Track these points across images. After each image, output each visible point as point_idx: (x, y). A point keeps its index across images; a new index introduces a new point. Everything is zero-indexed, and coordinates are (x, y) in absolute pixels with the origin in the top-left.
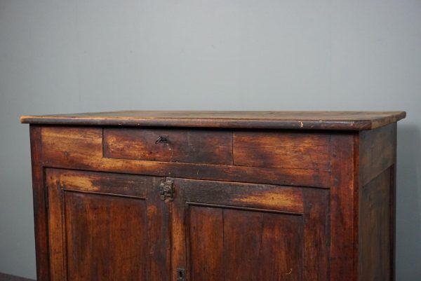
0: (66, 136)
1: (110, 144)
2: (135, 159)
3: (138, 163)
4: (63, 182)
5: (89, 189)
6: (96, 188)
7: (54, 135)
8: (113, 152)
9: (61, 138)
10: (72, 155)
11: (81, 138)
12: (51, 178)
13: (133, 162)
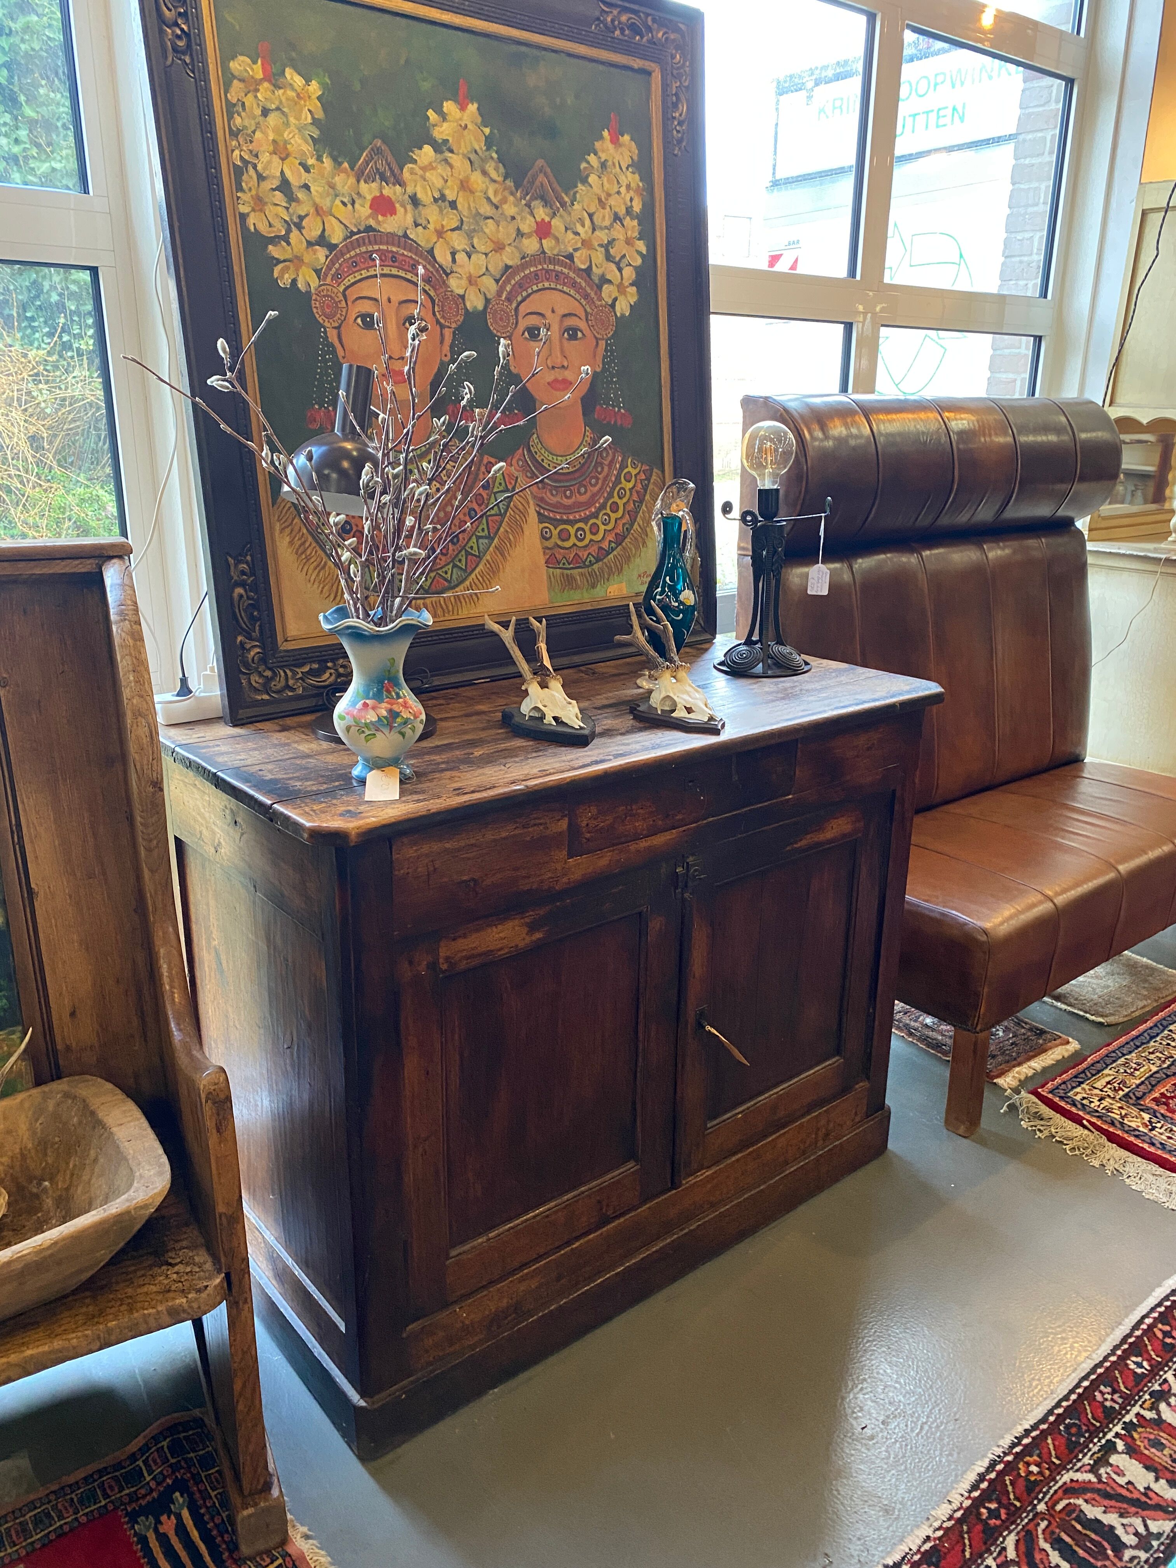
0: (473, 841)
1: (584, 824)
2: (637, 838)
3: (643, 844)
4: (447, 959)
5: (521, 945)
6: (538, 935)
7: (436, 847)
8: (588, 840)
9: (459, 850)
10: (488, 882)
11: (517, 832)
12: (411, 963)
13: (633, 847)
